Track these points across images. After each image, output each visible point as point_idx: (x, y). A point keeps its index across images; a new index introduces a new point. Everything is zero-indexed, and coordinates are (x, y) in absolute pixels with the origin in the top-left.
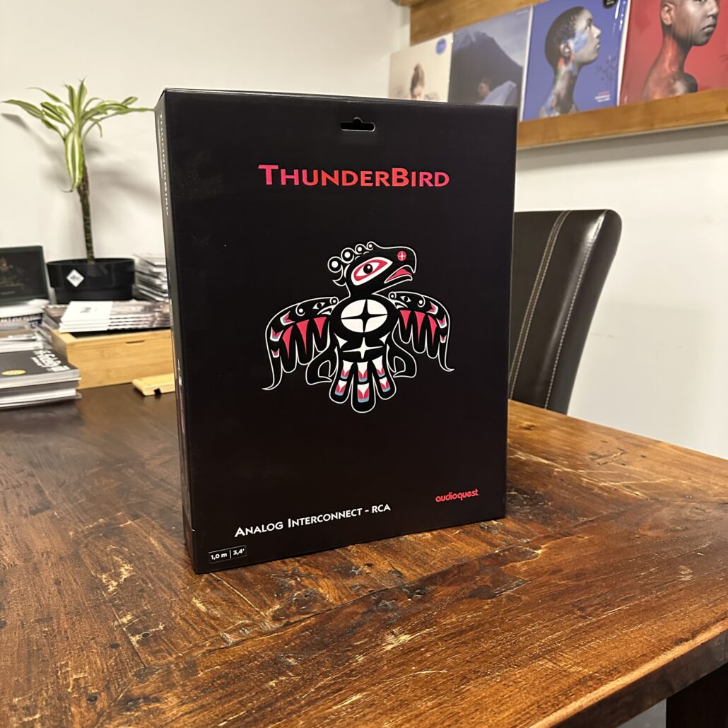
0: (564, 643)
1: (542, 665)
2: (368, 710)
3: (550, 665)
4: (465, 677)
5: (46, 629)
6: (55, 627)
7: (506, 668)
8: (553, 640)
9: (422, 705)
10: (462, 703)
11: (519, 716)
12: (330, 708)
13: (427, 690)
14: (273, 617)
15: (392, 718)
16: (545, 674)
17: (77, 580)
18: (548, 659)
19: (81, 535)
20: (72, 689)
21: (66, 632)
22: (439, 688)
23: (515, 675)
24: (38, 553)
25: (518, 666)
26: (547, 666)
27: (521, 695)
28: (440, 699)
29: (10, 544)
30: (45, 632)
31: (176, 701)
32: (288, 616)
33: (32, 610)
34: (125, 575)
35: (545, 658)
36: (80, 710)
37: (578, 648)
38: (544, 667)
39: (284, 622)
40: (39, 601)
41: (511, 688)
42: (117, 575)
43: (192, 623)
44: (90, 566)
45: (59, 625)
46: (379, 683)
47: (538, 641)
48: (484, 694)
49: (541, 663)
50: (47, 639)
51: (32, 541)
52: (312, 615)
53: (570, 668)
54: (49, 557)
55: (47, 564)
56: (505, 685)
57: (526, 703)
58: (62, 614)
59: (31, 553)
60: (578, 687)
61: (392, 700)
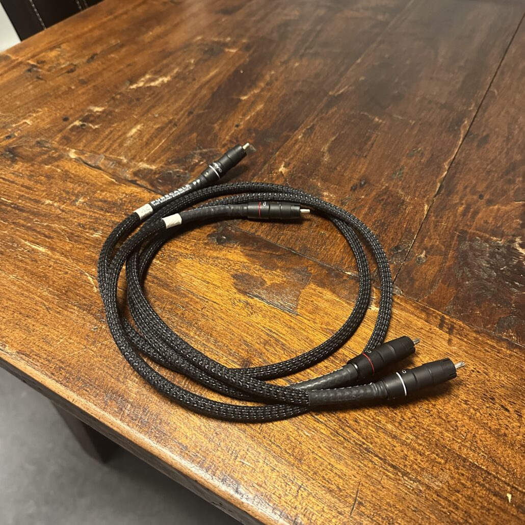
2: (28, 261)
5: (73, 87)
6: (77, 89)
12: (26, 240)
14: (139, 171)
15: (22, 277)
19: (199, 43)
20: (16, 126)
24: (164, 40)
32: (144, 178)
33: (93, 72)
34: (155, 84)
39: (136, 178)
42: (152, 80)
43: (109, 137)
44: (158, 66)
45: (81, 89)
46: (66, 256)
52: (153, 189)
58: (93, 84)
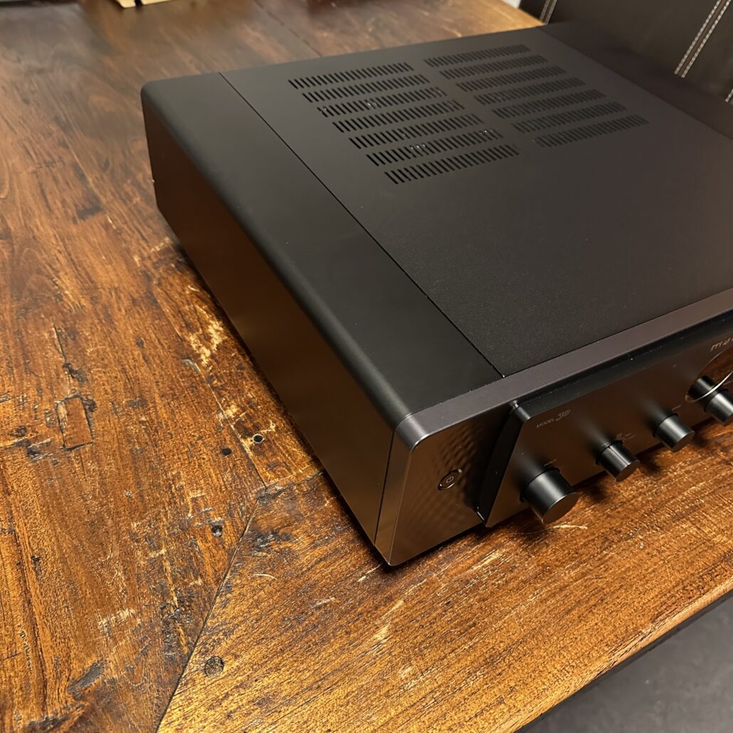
0: (707, 498)
1: (686, 530)
3: (693, 530)
4: (607, 539)
5: (143, 419)
6: (153, 416)
7: (649, 530)
8: (696, 493)
9: (565, 574)
10: (606, 575)
11: (664, 599)
12: (470, 567)
13: (569, 553)
16: (689, 542)
17: (162, 340)
18: (691, 522)
19: (149, 264)
20: (193, 513)
21: (167, 426)
22: (580, 551)
23: (658, 540)
24: (104, 289)
25: (662, 529)
26: (691, 531)
27: (665, 571)
28: (583, 568)
29: (68, 270)
30: (142, 422)
31: (307, 541)
33: (120, 385)
34: (217, 340)
35: (688, 519)
36: (207, 545)
37: (721, 508)
38: (687, 533)
40: (124, 371)
41: (655, 560)
42: (206, 339)
44: (172, 319)
45: (156, 412)
47: (680, 493)
48: (627, 566)
49: (684, 526)
50: (149, 435)
51: (93, 268)
53: (715, 536)
54: (120, 298)
55: (120, 310)
56: (648, 554)
57: (671, 582)
58: (157, 396)
59: (96, 288)
60: (723, 565)
61: (533, 563)
